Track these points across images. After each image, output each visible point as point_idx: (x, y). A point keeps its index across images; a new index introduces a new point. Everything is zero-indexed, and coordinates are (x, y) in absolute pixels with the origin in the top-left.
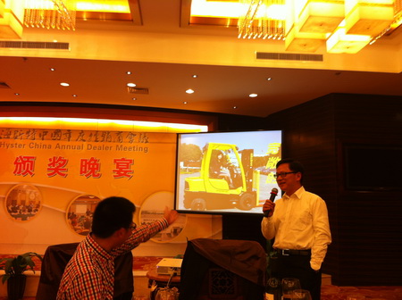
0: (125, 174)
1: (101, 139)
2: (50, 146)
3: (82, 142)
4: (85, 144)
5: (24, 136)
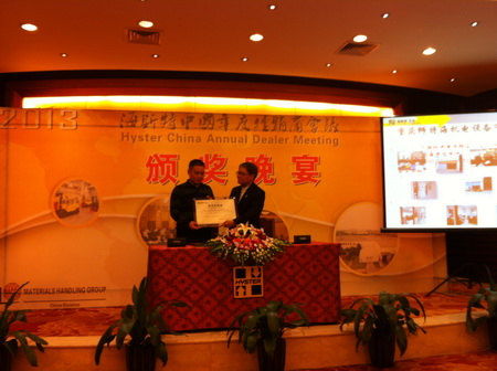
0: (309, 179)
3: (245, 132)
4: (250, 134)
5: (158, 123)
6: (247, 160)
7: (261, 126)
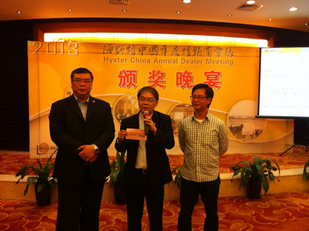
0: (214, 85)
4: (179, 58)
5: (125, 51)
6: (178, 73)
7: (186, 53)
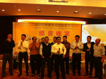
1: (61, 26)
2: (48, 28)
3: (56, 27)
6: (57, 32)
7: (59, 26)
